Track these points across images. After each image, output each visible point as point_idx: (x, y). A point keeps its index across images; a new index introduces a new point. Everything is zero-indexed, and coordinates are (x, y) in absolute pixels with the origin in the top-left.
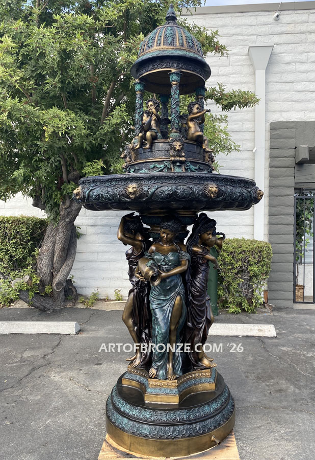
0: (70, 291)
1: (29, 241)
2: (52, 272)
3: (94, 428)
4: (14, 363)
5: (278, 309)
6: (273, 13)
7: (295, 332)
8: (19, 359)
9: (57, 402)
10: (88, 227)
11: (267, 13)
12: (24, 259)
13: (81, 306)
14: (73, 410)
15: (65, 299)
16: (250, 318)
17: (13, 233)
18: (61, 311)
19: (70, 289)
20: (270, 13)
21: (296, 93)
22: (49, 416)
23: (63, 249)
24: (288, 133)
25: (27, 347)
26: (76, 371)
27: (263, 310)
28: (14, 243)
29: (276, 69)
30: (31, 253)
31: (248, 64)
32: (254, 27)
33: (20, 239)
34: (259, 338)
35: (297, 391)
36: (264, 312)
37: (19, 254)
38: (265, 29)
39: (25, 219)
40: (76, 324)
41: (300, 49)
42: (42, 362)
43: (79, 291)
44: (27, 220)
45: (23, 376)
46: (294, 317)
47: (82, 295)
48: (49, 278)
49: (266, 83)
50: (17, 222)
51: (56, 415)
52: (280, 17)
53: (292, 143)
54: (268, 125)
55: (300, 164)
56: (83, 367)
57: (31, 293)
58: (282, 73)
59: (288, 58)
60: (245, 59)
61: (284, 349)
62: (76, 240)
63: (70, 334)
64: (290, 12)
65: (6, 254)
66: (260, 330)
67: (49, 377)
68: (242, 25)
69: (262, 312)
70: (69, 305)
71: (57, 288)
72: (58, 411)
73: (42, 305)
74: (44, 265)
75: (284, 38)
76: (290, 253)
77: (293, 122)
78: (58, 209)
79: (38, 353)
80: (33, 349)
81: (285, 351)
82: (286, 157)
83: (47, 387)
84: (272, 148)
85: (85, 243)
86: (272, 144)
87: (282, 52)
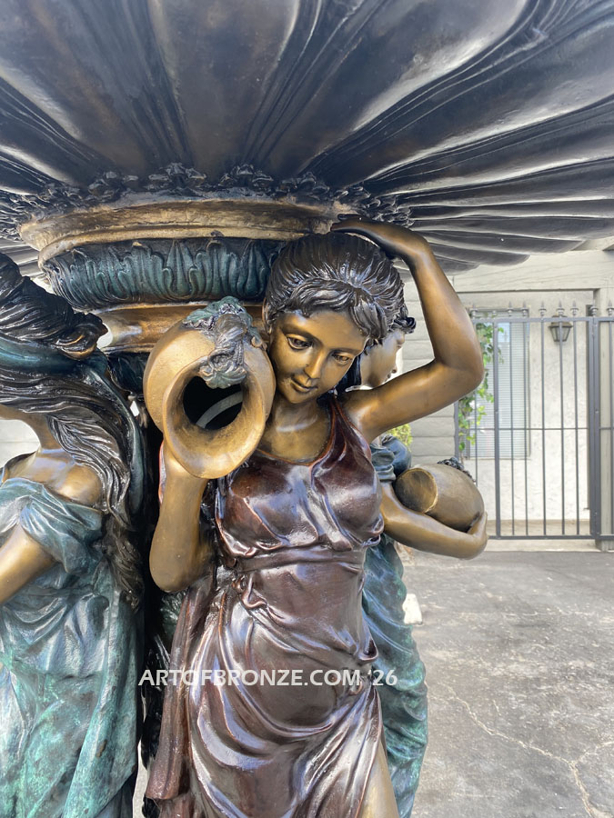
7: (462, 609)
61: (440, 655)
76: (445, 435)
81: (441, 660)
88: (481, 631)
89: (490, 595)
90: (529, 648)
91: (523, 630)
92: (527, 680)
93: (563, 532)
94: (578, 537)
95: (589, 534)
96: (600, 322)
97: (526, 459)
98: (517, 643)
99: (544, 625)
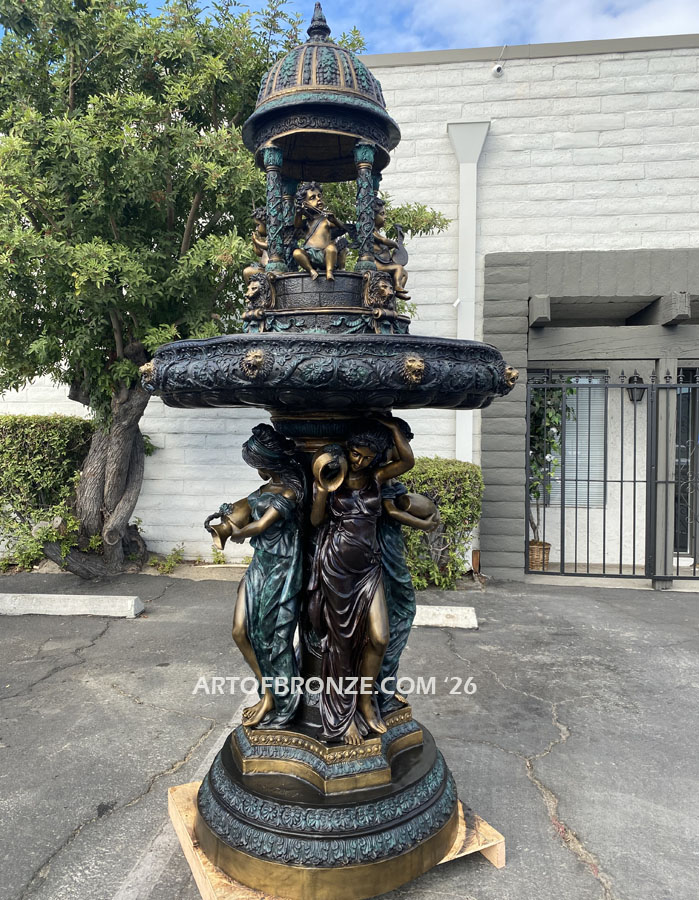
0: (134, 545)
1: (64, 458)
2: (102, 512)
3: (136, 757)
4: (25, 660)
5: (496, 583)
6: (492, 63)
7: (513, 623)
8: (35, 653)
9: (84, 719)
10: (167, 436)
11: (481, 64)
12: (55, 489)
13: (151, 572)
14: (108, 731)
15: (125, 559)
16: (442, 597)
17: (37, 445)
18: (116, 579)
19: (132, 542)
20: (488, 64)
21: (533, 203)
22: (69, 738)
23: (119, 473)
24: (516, 272)
25: (51, 636)
26: (124, 675)
27: (470, 584)
28: (38, 461)
29: (497, 160)
30: (68, 479)
31: (447, 152)
32: (457, 88)
33: (49, 455)
34: (447, 630)
35: (485, 712)
36: (470, 588)
37: (46, 481)
38: (477, 93)
39: (58, 421)
40: (136, 601)
41: (540, 126)
42: (72, 659)
43: (151, 547)
44: (61, 422)
45: (36, 679)
46: (522, 597)
47: (155, 554)
48: (96, 523)
49: (478, 185)
50: (46, 425)
51: (79, 737)
52: (505, 70)
53: (523, 289)
54: (482, 259)
55: (538, 327)
56: (136, 668)
57: (65, 548)
58: (507, 168)
59: (517, 142)
60: (442, 144)
61: (486, 648)
62: (143, 457)
63: (125, 617)
64: (522, 62)
65: (26, 480)
66: (449, 617)
67: (80, 682)
68: (436, 86)
69: (467, 588)
70: (131, 569)
71: (110, 540)
72: (84, 731)
73: (84, 569)
74: (87, 500)
75: (510, 108)
76: (517, 484)
77: (524, 254)
78: (109, 404)
79: (67, 646)
80: (60, 638)
81: (485, 651)
82: (512, 315)
83: (73, 696)
84: (487, 299)
85: (162, 462)
86: (488, 292)
87: (507, 131)
88: (522, 636)
89: (540, 615)
90: (554, 648)
91: (555, 637)
92: (545, 664)
93: (621, 572)
94: (633, 577)
95: (643, 574)
96: (659, 388)
97: (588, 508)
98: (548, 644)
99: (575, 634)
